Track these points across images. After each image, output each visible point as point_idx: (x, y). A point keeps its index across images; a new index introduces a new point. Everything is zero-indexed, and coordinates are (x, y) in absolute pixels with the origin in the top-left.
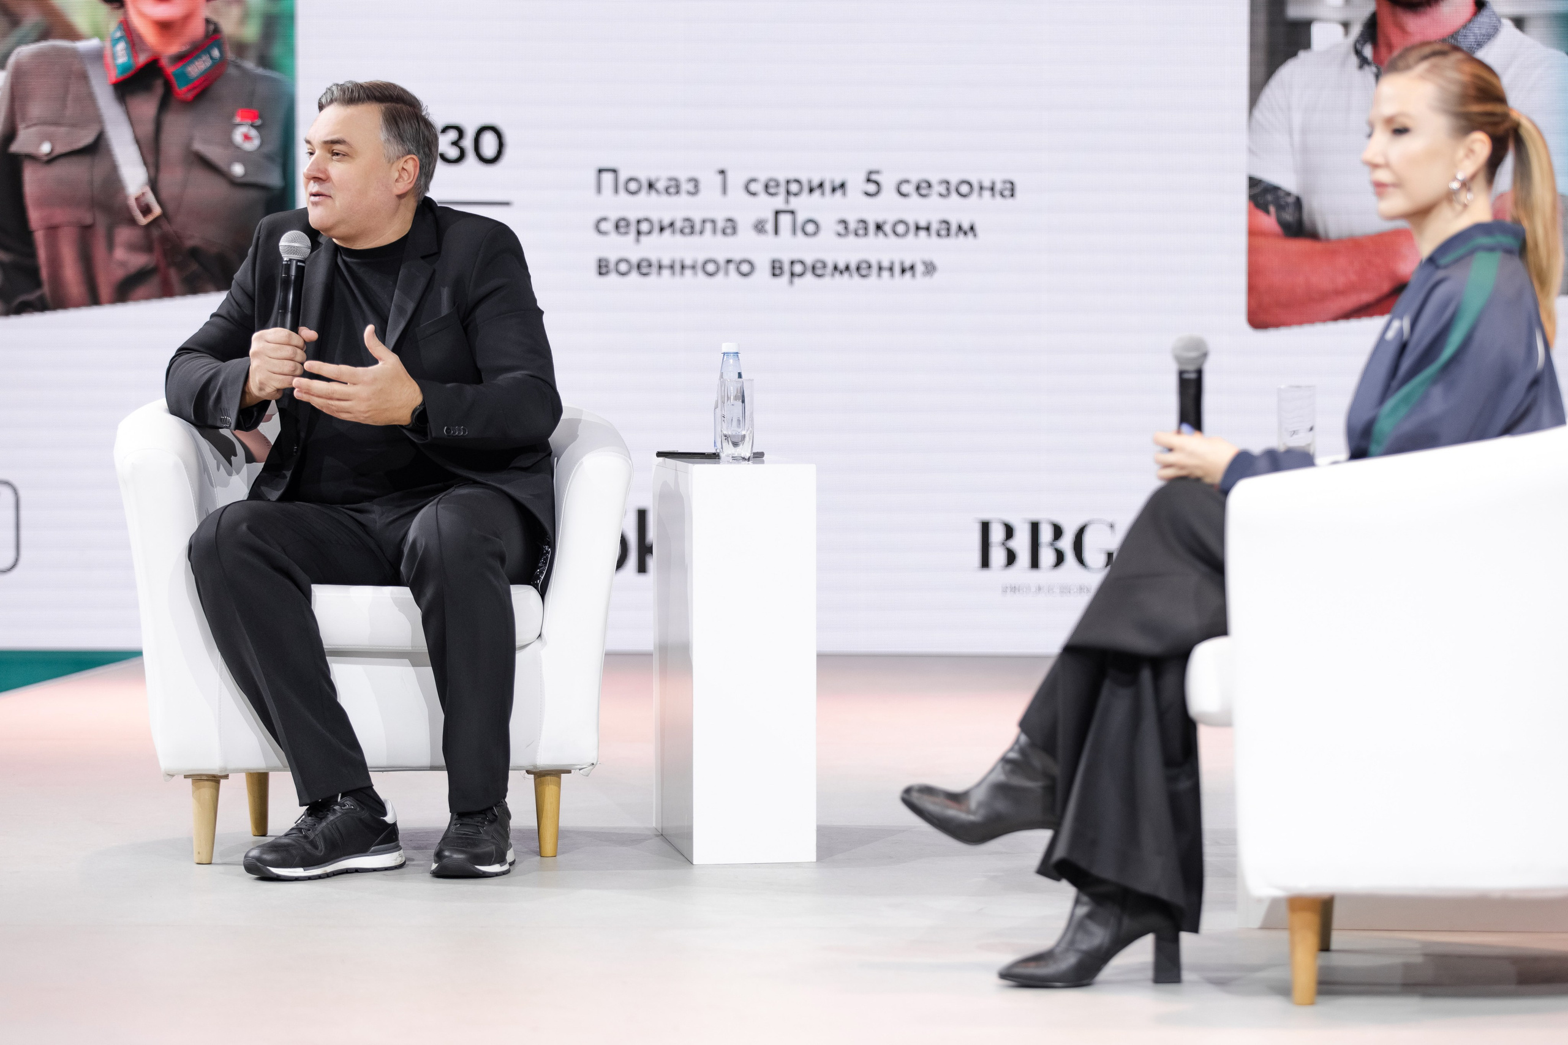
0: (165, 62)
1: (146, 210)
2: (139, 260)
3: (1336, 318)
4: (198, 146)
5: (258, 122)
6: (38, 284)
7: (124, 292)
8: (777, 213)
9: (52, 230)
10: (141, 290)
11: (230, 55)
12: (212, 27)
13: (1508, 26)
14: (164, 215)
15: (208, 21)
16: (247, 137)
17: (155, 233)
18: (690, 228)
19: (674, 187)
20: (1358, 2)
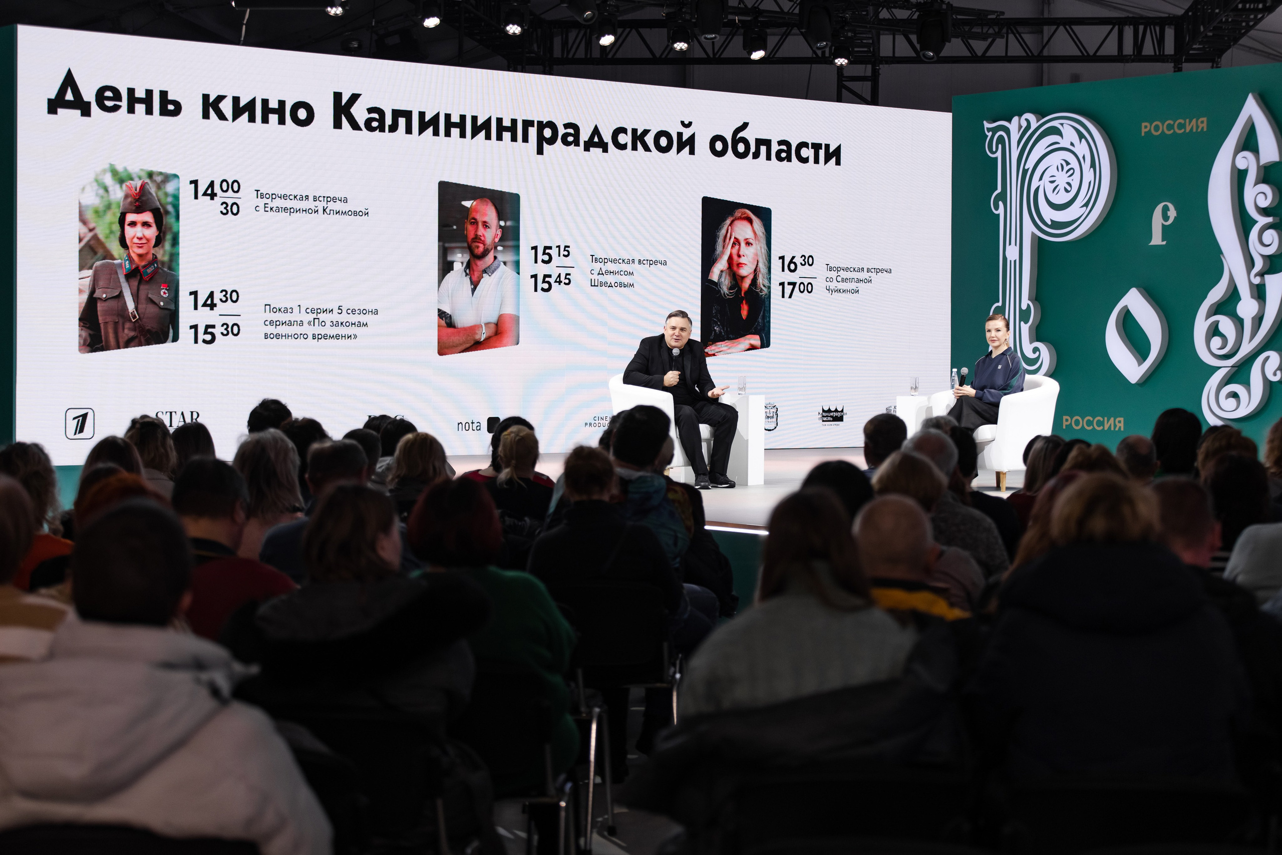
0: (140, 267)
1: (134, 317)
2: (132, 334)
3: (460, 353)
4: (150, 296)
5: (168, 288)
6: (101, 342)
7: (127, 345)
8: (314, 319)
9: (106, 323)
10: (132, 344)
11: (160, 266)
12: (154, 257)
13: (502, 263)
14: (139, 318)
15: (153, 254)
16: (165, 293)
17: (137, 325)
18: (290, 324)
19: (286, 311)
20: (465, 255)
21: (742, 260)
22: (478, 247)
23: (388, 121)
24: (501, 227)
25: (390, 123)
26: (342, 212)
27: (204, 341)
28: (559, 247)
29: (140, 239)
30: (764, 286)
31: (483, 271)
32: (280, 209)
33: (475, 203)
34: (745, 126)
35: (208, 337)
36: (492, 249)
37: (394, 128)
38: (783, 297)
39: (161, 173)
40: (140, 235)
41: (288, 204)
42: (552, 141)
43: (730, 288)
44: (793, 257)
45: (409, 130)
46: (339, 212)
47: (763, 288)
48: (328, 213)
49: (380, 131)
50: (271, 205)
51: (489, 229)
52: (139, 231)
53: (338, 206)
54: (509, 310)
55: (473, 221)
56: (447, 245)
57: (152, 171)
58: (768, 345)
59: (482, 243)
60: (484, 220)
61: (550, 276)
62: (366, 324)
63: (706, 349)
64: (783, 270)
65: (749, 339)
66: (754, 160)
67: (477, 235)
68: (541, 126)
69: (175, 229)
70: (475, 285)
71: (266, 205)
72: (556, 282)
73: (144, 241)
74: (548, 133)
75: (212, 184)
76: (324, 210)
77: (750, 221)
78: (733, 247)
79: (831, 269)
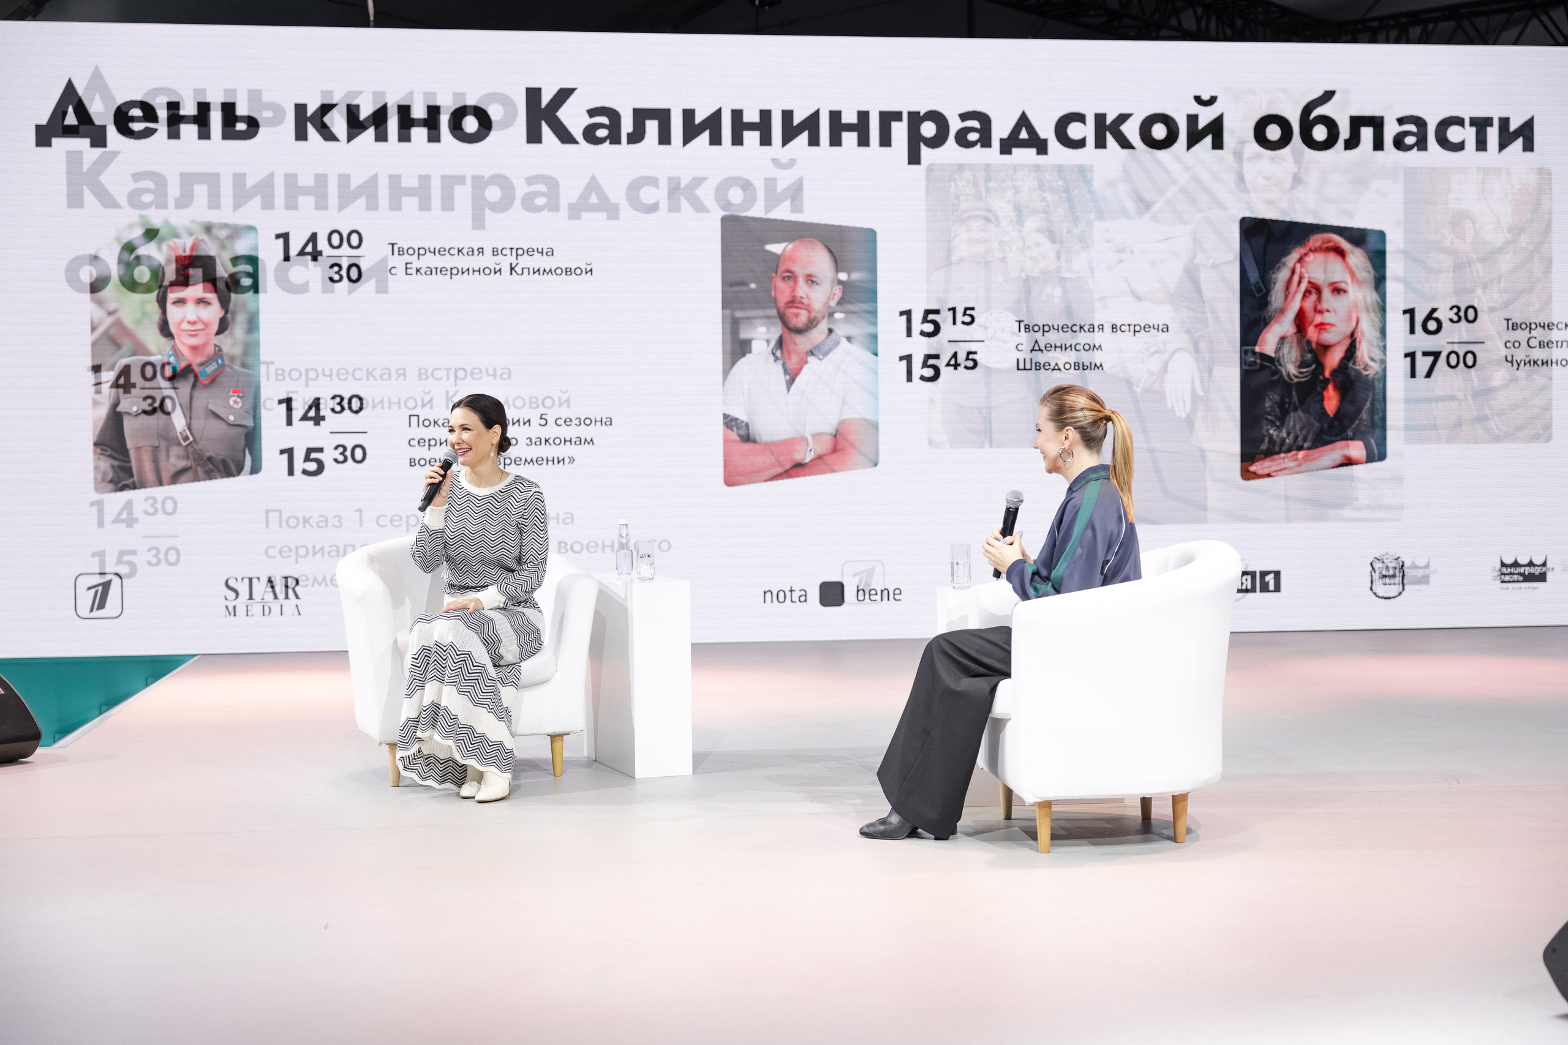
0: (194, 366)
1: (186, 438)
2: (182, 464)
3: (766, 481)
4: (211, 407)
5: (241, 395)
6: (132, 476)
7: (176, 477)
9: (138, 449)
10: (184, 478)
11: (227, 362)
12: (217, 349)
13: (844, 341)
14: (195, 440)
15: (216, 346)
16: (236, 402)
17: (190, 449)
20: (773, 329)
21: (1327, 318)
22: (797, 315)
23: (627, 126)
24: (840, 282)
25: (630, 129)
26: (545, 271)
27: (305, 472)
28: (953, 310)
29: (194, 323)
30: (1372, 360)
31: (807, 353)
32: (434, 271)
33: (790, 246)
34: (1328, 96)
35: (312, 466)
36: (823, 318)
37: (636, 136)
38: (1413, 375)
39: (225, 226)
40: (192, 317)
41: (447, 262)
42: (937, 142)
43: (1303, 364)
44: (1434, 310)
45: (665, 138)
46: (539, 270)
47: (1371, 363)
48: (520, 272)
49: (611, 143)
50: (416, 264)
51: (817, 287)
52: (191, 312)
53: (537, 262)
54: (857, 411)
55: (788, 274)
56: (739, 314)
57: (210, 222)
58: (1382, 457)
59: (806, 309)
60: (809, 272)
61: (937, 357)
62: (592, 440)
63: (1251, 465)
64: (1412, 331)
65: (1342, 449)
66: (1348, 152)
67: (794, 296)
68: (915, 120)
69: (251, 306)
70: (792, 376)
71: (408, 266)
72: (948, 365)
73: (199, 326)
74: (928, 129)
75: (313, 238)
76: (512, 269)
77: (1341, 253)
78: (1304, 296)
79: (1515, 327)
